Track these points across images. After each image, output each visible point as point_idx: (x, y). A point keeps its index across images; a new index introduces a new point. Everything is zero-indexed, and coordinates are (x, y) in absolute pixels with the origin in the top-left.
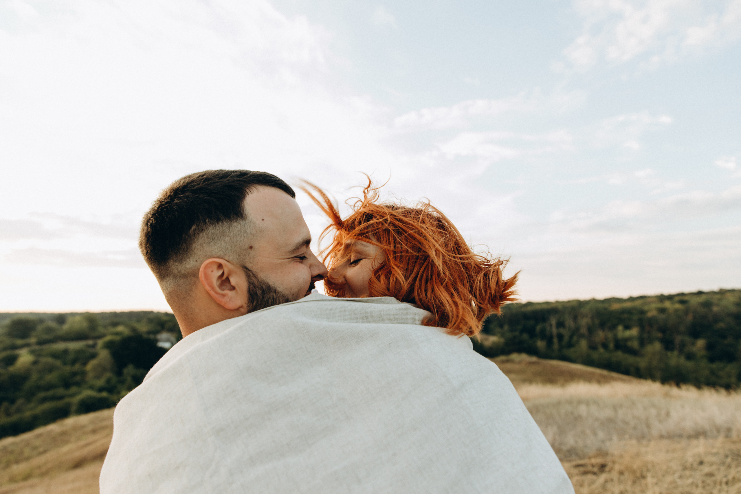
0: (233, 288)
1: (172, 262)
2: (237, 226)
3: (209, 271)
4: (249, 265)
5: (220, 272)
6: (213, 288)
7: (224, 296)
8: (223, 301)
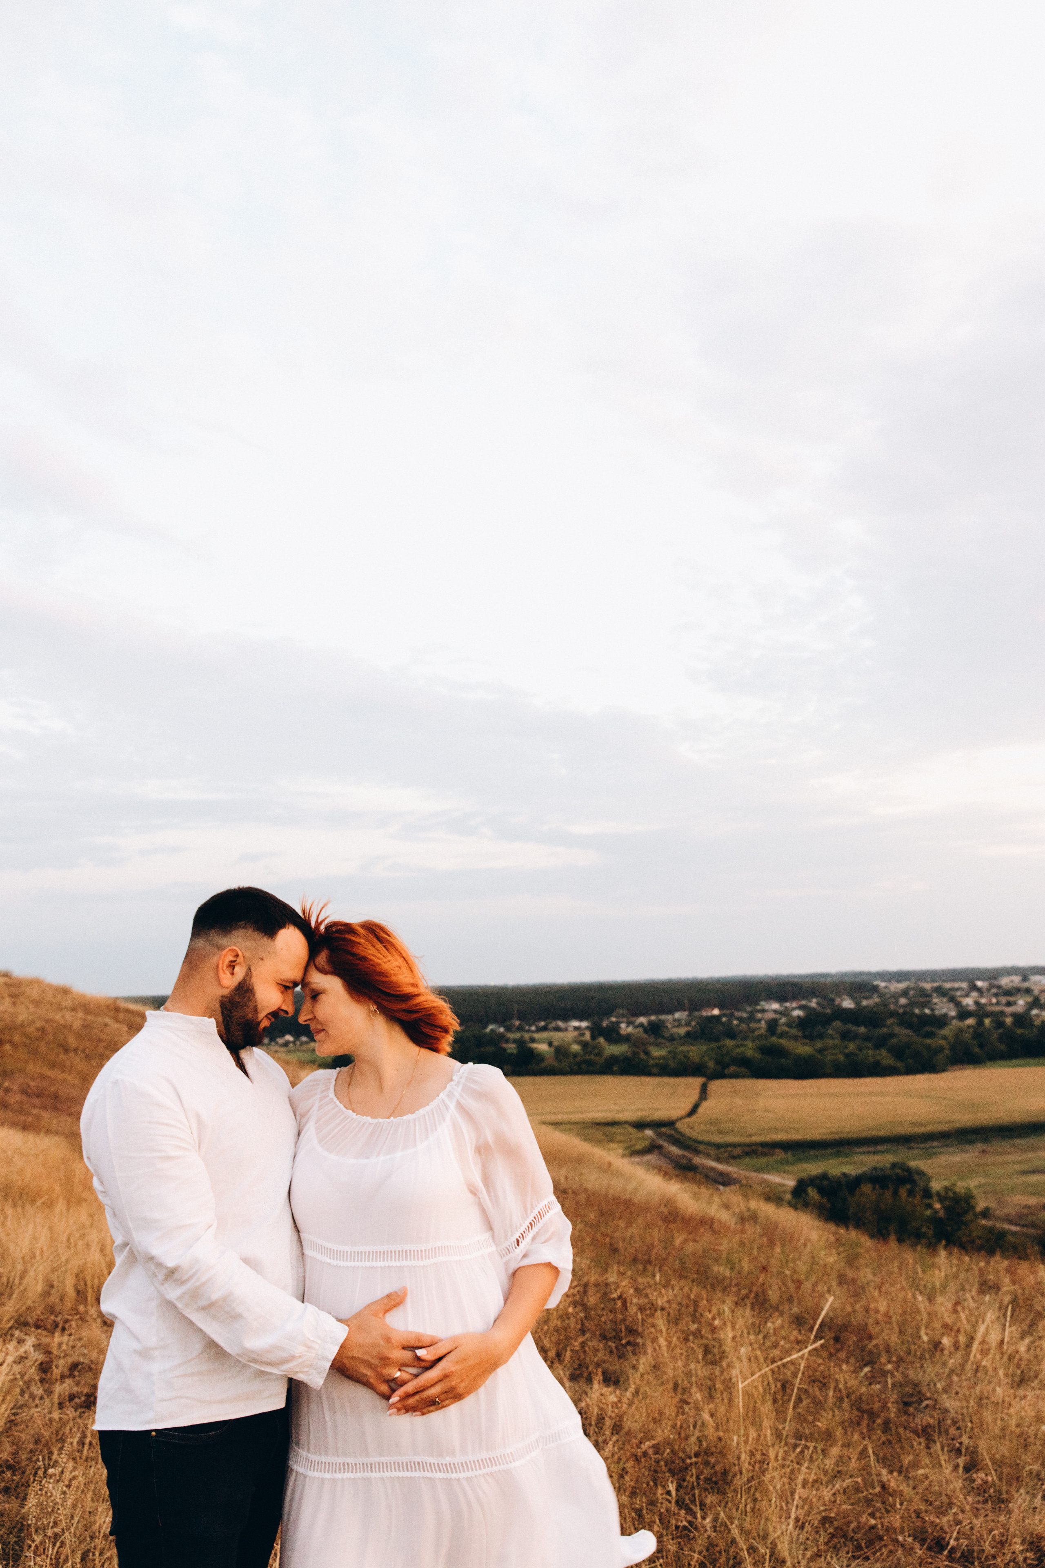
0: (232, 974)
1: (213, 931)
2: (265, 940)
3: (230, 953)
4: (253, 969)
5: (234, 959)
6: (223, 963)
7: (225, 973)
8: (222, 975)
